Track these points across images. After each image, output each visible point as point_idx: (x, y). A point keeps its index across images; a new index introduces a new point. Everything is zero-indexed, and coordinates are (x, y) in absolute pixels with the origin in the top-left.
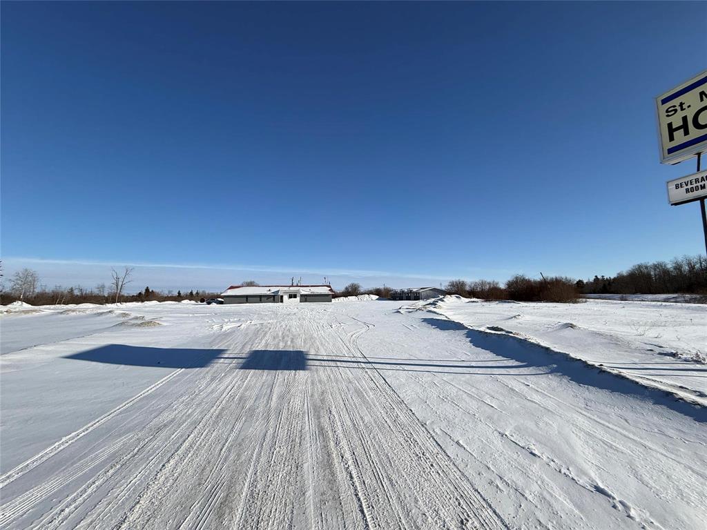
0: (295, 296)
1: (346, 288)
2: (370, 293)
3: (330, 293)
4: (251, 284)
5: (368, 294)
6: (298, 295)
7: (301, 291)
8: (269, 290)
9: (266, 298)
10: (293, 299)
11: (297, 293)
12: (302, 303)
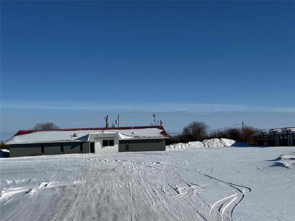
0: (111, 143)
1: (186, 130)
2: (221, 136)
3: (163, 137)
4: (48, 128)
5: (220, 138)
6: (116, 141)
7: (121, 135)
8: (75, 136)
9: (71, 146)
10: (109, 148)
11: (114, 137)
12: (123, 153)
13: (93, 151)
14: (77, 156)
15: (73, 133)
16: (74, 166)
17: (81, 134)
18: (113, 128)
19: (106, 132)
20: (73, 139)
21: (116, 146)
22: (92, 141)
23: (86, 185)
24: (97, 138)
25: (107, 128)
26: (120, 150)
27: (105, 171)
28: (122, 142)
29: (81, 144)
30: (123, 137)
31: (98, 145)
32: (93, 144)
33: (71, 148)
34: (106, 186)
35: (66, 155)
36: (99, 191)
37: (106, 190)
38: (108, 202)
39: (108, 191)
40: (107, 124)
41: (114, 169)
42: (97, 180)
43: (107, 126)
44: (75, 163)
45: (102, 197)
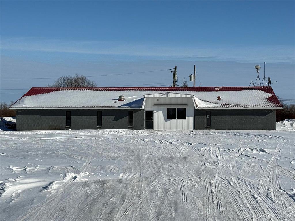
0: (181, 114)
3: (271, 106)
4: (77, 84)
6: (190, 111)
7: (197, 100)
8: (120, 99)
9: (113, 117)
10: (176, 122)
11: (187, 104)
12: (200, 132)
13: (150, 126)
14: (124, 133)
15: (117, 94)
16: (120, 149)
17: (130, 97)
18: (185, 88)
19: (173, 95)
20: (118, 105)
21: (189, 120)
22: (148, 109)
23: (140, 180)
24: (158, 104)
25: (174, 88)
26: (196, 127)
27: (170, 159)
28: (199, 113)
29: (130, 113)
30: (201, 105)
31: (159, 117)
32: (150, 115)
33: (115, 120)
34: (172, 184)
35: (107, 132)
36: (160, 192)
37: (172, 190)
38: (176, 210)
39: (175, 192)
40: (175, 81)
41: (185, 158)
42: (157, 174)
43: (174, 84)
44: (121, 145)
45: (166, 202)
